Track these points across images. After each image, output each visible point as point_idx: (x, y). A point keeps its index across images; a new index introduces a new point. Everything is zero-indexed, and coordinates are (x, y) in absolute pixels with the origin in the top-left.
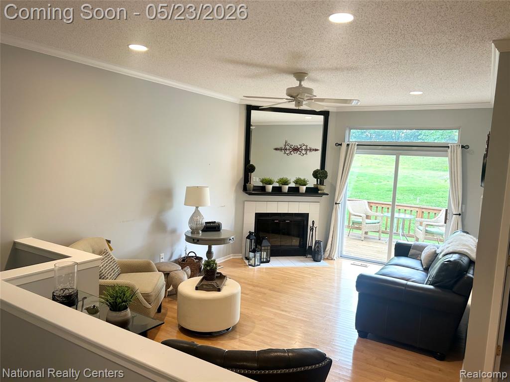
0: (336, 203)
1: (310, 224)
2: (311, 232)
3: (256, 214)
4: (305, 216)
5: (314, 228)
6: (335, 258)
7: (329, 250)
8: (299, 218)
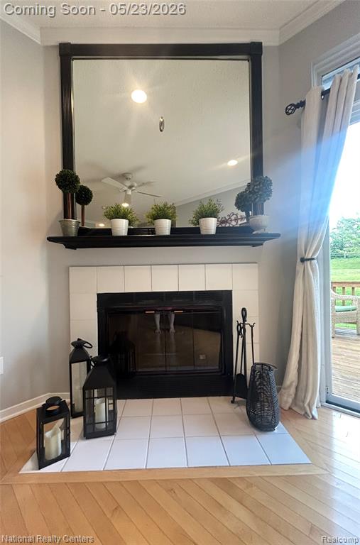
0: (303, 260)
1: (237, 316)
2: (241, 340)
3: (99, 296)
4: (224, 298)
5: (248, 328)
6: (315, 413)
7: (295, 384)
8: (208, 304)
